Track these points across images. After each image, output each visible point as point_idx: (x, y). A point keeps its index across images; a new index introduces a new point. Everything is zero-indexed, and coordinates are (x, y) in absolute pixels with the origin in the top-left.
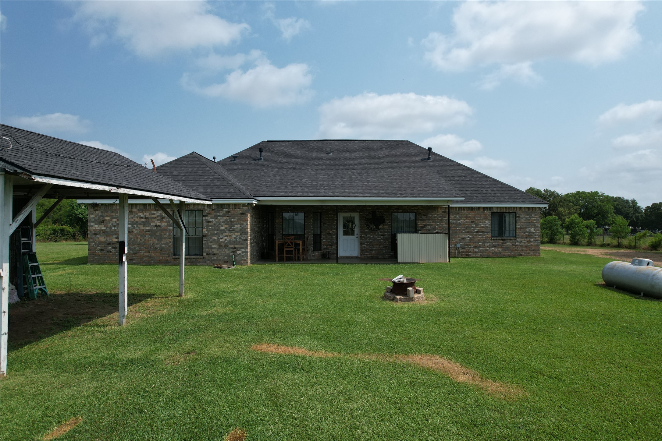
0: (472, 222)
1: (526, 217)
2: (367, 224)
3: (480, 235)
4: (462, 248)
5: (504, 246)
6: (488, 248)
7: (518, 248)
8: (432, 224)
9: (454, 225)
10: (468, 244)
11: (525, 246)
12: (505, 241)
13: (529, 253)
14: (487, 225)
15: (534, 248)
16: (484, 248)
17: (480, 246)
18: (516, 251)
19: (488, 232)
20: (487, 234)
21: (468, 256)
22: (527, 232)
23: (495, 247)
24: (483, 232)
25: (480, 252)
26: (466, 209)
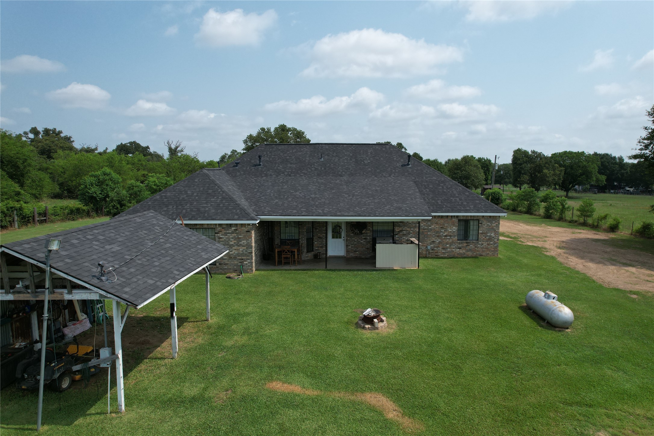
0: (441, 228)
1: (488, 223)
2: (352, 229)
3: (448, 239)
4: (432, 250)
5: (468, 248)
6: (454, 250)
7: (480, 250)
8: (407, 229)
9: (426, 230)
10: (437, 246)
11: (486, 248)
12: (469, 244)
13: (488, 254)
14: (454, 230)
15: (493, 250)
16: (451, 250)
17: (447, 248)
18: (478, 252)
19: (454, 236)
20: (454, 238)
21: (436, 257)
22: (487, 236)
23: (460, 248)
24: (450, 236)
25: (447, 253)
26: (436, 217)
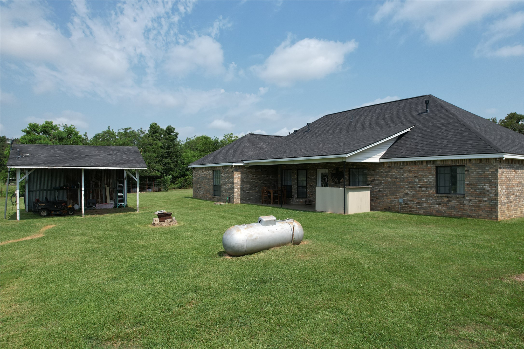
0: (415, 177)
1: (478, 171)
2: (332, 178)
3: (424, 191)
4: (406, 204)
5: (450, 204)
6: (431, 206)
7: (467, 208)
8: (379, 178)
9: (398, 180)
10: (411, 199)
11: (476, 206)
12: (451, 199)
13: (481, 215)
14: (431, 180)
15: (488, 209)
16: (427, 205)
17: (423, 203)
18: (465, 212)
20: (431, 190)
21: (410, 213)
22: (478, 189)
23: (439, 204)
24: (426, 187)
25: (423, 209)
26: (409, 164)
